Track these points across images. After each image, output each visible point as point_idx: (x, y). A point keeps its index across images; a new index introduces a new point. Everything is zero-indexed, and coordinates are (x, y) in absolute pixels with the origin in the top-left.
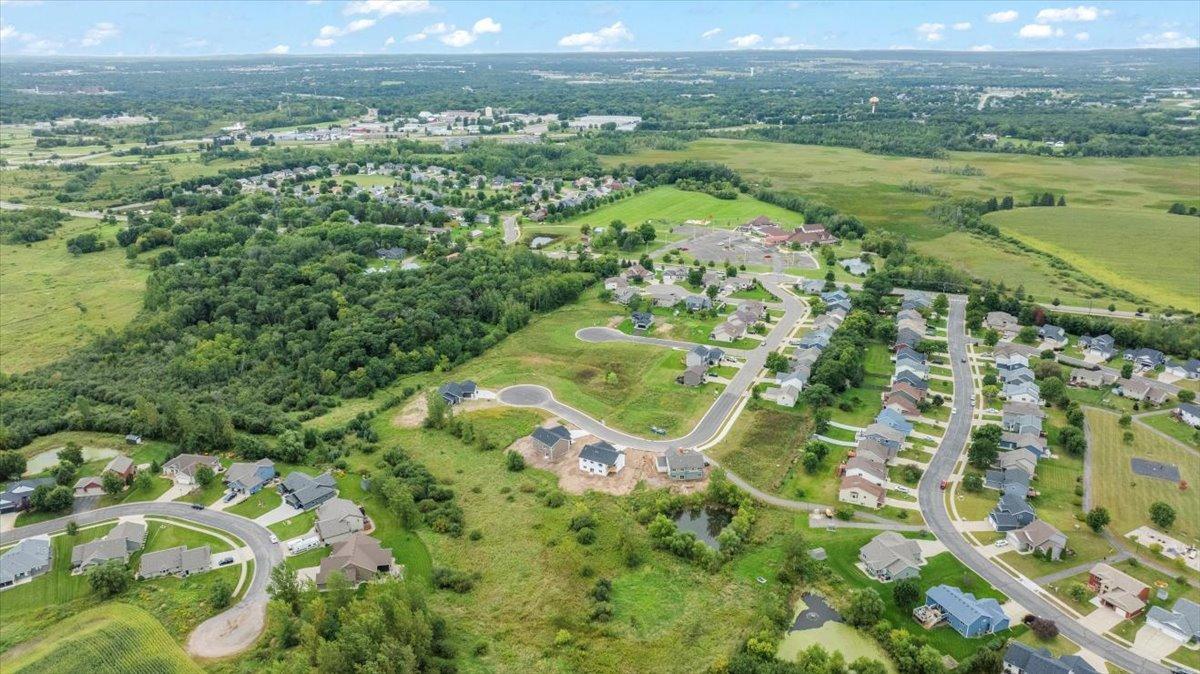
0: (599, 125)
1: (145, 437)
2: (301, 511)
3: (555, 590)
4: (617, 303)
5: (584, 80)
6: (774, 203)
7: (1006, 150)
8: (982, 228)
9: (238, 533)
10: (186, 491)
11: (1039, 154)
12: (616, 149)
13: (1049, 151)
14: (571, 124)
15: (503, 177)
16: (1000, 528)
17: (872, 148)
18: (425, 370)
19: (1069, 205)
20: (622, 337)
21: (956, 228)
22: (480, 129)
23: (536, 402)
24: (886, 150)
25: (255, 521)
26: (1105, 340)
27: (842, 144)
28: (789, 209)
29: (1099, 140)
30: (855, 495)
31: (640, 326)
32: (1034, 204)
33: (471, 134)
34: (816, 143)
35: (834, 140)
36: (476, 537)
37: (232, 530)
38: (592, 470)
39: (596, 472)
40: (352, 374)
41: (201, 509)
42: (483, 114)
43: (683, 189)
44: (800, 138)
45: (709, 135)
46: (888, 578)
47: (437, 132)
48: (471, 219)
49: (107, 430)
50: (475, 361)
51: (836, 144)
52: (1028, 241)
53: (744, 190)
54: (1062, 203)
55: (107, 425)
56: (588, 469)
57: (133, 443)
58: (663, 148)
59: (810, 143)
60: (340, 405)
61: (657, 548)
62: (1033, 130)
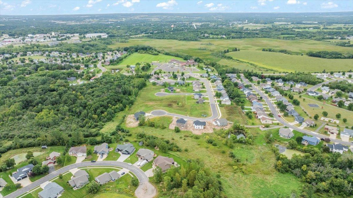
0: (96, 36)
1: (48, 146)
2: (129, 155)
3: (220, 158)
4: (158, 85)
5: (73, 23)
6: (170, 55)
7: (213, 38)
8: (228, 57)
9: (116, 165)
10: (84, 158)
11: (221, 39)
12: (109, 43)
13: (223, 38)
14: (86, 36)
15: (82, 53)
16: (300, 123)
17: (181, 39)
18: (121, 111)
19: (240, 51)
20: (169, 94)
21: (222, 58)
22: (57, 39)
23: (164, 115)
24: (185, 40)
25: (118, 161)
26: (281, 80)
27: (171, 39)
28: (175, 56)
29: (233, 35)
30: (266, 121)
31: (171, 90)
32: (233, 51)
33: (54, 41)
34: (164, 39)
35: (169, 38)
36: (186, 150)
37: (113, 165)
38: (199, 128)
39: (200, 128)
40: (103, 115)
41: (95, 162)
42: (51, 34)
43: (141, 53)
44: (159, 38)
45: (132, 38)
46: (289, 138)
47: (41, 41)
48: (87, 66)
49: (30, 146)
50: (133, 106)
51: (170, 39)
52: (241, 60)
53: (159, 52)
54: (239, 50)
55: (30, 145)
56: (198, 128)
57: (45, 148)
58: (122, 42)
59: (162, 39)
60: (105, 124)
61: (234, 143)
62: (217, 33)
